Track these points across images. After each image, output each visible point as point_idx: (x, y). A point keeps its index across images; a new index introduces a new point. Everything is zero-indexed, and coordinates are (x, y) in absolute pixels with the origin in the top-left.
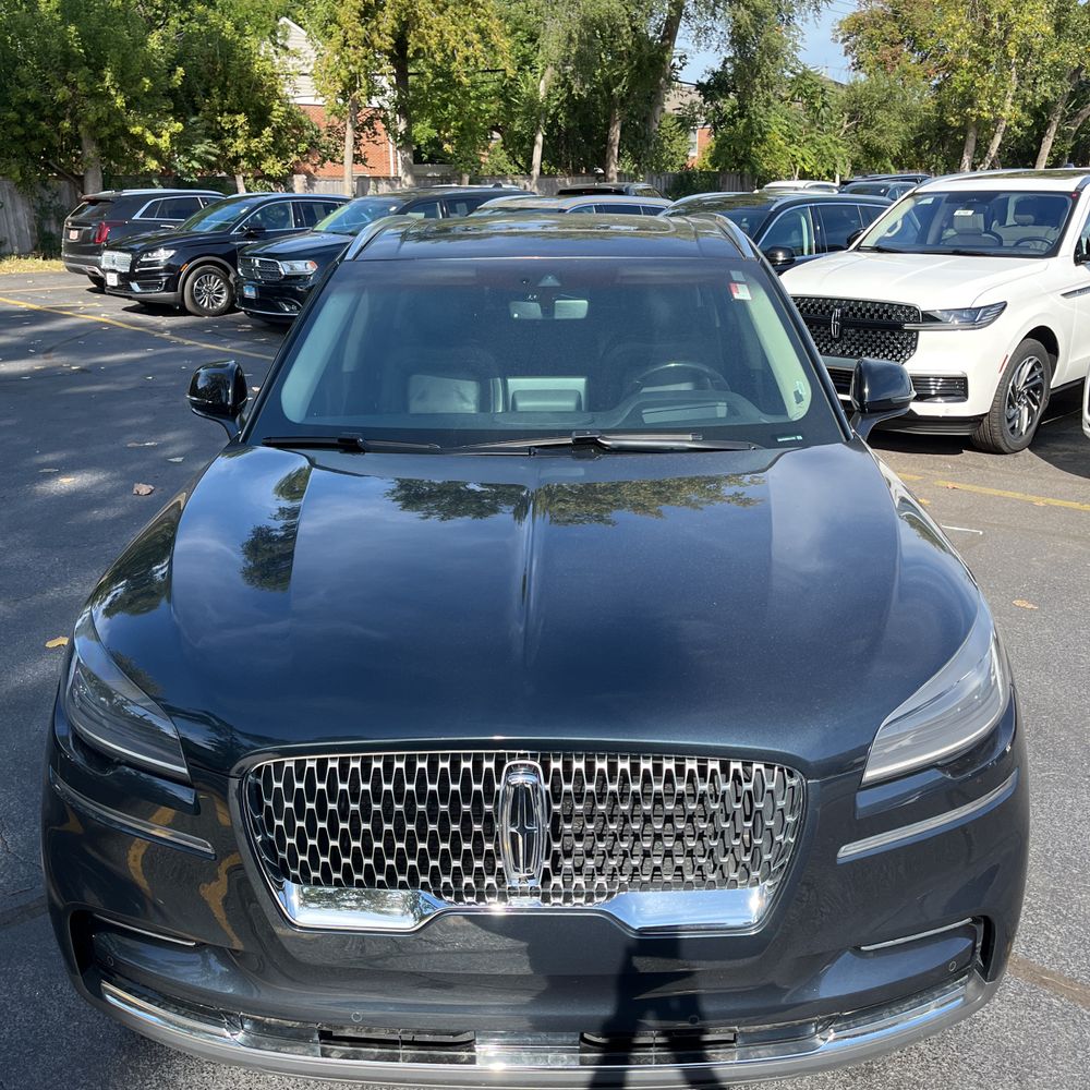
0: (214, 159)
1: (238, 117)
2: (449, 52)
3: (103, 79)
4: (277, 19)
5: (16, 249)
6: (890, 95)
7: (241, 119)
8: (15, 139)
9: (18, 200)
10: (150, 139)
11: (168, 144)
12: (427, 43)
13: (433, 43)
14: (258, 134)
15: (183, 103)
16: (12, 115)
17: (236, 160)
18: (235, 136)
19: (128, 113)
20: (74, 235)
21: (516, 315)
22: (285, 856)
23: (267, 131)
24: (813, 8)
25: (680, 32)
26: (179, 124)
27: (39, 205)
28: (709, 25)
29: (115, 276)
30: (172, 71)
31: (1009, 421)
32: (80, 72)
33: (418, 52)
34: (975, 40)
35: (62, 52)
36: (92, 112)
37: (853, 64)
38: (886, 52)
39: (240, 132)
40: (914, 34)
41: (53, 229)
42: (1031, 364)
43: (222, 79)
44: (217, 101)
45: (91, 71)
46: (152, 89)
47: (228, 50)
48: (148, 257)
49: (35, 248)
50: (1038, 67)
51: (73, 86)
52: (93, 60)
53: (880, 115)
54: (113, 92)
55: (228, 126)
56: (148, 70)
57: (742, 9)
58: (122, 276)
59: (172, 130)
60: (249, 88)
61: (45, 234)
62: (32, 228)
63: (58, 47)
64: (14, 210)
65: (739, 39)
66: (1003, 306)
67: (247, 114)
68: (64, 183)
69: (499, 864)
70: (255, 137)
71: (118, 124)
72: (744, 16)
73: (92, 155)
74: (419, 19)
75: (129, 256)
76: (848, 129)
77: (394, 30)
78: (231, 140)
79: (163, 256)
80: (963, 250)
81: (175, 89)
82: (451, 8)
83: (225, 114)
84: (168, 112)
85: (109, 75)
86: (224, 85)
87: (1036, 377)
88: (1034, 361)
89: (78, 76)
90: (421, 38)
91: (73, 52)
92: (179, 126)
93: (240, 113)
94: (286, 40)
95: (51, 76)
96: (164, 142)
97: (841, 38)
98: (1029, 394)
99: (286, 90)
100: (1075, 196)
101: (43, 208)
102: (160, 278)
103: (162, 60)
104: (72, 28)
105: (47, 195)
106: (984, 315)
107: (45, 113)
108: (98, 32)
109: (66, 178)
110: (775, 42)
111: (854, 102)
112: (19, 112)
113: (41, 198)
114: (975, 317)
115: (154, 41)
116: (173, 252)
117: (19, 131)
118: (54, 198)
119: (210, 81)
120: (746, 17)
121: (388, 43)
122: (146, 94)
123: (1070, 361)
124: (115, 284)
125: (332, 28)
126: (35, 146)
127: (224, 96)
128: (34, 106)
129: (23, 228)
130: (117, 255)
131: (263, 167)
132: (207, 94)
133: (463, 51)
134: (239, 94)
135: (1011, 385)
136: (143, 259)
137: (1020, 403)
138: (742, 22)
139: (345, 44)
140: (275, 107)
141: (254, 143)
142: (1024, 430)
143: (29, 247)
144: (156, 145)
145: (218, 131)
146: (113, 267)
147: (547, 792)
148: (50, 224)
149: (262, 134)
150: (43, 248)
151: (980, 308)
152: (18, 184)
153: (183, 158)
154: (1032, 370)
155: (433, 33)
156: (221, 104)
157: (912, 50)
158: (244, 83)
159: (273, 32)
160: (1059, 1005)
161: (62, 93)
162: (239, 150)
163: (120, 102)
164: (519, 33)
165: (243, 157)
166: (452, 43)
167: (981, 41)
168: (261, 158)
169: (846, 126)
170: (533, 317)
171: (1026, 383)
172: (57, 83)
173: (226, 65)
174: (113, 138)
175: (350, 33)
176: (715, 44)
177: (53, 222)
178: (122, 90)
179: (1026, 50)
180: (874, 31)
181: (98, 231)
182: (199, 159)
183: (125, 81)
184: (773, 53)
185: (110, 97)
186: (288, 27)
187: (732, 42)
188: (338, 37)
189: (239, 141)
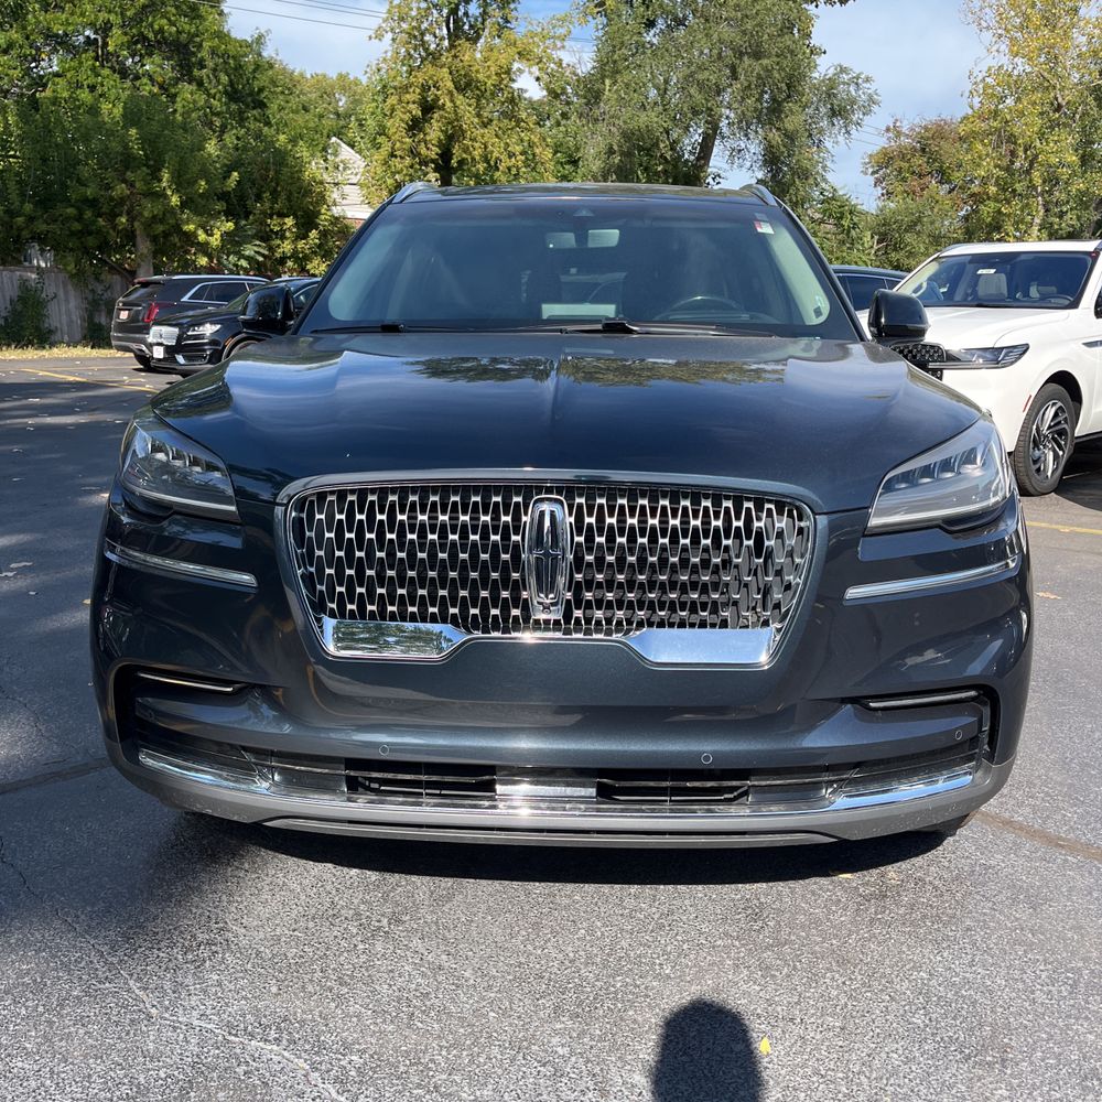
0: (261, 259)
1: (286, 220)
2: (492, 163)
3: (160, 180)
4: (329, 137)
5: (66, 338)
6: (919, 220)
7: (290, 221)
8: (73, 234)
9: (72, 293)
10: (202, 236)
11: (218, 243)
12: (471, 153)
13: (477, 154)
14: (305, 237)
15: (236, 206)
16: (71, 211)
17: (282, 261)
18: (283, 238)
19: (183, 212)
20: (124, 315)
21: (551, 246)
22: (324, 588)
23: (313, 234)
24: (843, 131)
25: (715, 150)
26: (230, 224)
27: (90, 297)
28: (743, 146)
29: (161, 349)
30: (227, 176)
31: (1035, 462)
32: (139, 172)
33: (461, 162)
34: (1001, 169)
35: (122, 154)
36: (149, 209)
37: (883, 195)
38: (914, 183)
39: (288, 234)
40: (941, 167)
41: (103, 320)
42: (1054, 409)
43: (273, 184)
44: (267, 205)
45: (149, 171)
46: (206, 191)
47: (281, 158)
48: (194, 330)
49: (84, 338)
50: (1064, 197)
51: (131, 185)
52: (152, 163)
53: (909, 238)
54: (169, 193)
55: (276, 229)
56: (204, 173)
57: (774, 131)
58: (168, 349)
59: (223, 229)
60: (299, 193)
61: (95, 325)
62: (83, 319)
63: (120, 149)
64: (67, 301)
65: (771, 159)
66: (1025, 349)
67: (296, 217)
68: (117, 278)
69: (525, 595)
70: (302, 239)
71: (172, 221)
72: (776, 137)
73: (145, 251)
74: (463, 132)
75: (176, 330)
76: (878, 250)
77: (440, 141)
78: (279, 242)
79: (209, 330)
80: (986, 303)
81: (229, 192)
82: (494, 122)
83: (275, 217)
84: (219, 213)
85: (166, 176)
86: (275, 190)
87: (1059, 423)
88: (1057, 406)
89: (137, 176)
90: (466, 150)
91: (133, 154)
92: (230, 225)
93: (289, 217)
94: (336, 156)
95: (110, 174)
96: (215, 240)
97: (870, 170)
98: (1053, 438)
99: (335, 196)
100: (1094, 256)
101: (94, 300)
102: (205, 350)
103: (218, 165)
104: (133, 131)
105: (99, 289)
106: (1006, 355)
107: (103, 210)
108: (158, 137)
109: (119, 273)
110: (805, 163)
111: (884, 225)
112: (78, 208)
113: (93, 291)
114: (998, 357)
115: (212, 147)
116: (219, 326)
117: (77, 226)
118: (106, 291)
119: (262, 187)
120: (777, 138)
121: (434, 152)
122: (201, 195)
123: (1093, 411)
124: (161, 356)
125: (380, 139)
126: (91, 241)
127: (274, 199)
128: (93, 203)
129: (74, 318)
130: (165, 329)
131: (308, 267)
132: (259, 198)
133: (505, 163)
134: (289, 199)
135: (1035, 427)
136: (190, 333)
137: (1045, 446)
138: (774, 143)
139: (393, 155)
140: (323, 211)
141: (301, 244)
142: (1049, 474)
143: (78, 336)
144: (207, 243)
145: (267, 232)
146: (160, 341)
147: (571, 524)
148: (100, 315)
149: (308, 236)
150: (92, 338)
151: (1003, 348)
152: (72, 276)
153: (232, 258)
154: (1056, 415)
155: (477, 145)
156: (271, 208)
157: (941, 182)
158: (294, 188)
159: (324, 149)
160: (1075, 861)
161: (121, 189)
162: (286, 250)
163: (175, 200)
164: (559, 155)
165: (289, 258)
166: (495, 154)
167: (1008, 169)
168: (307, 258)
169: (875, 247)
170: (568, 246)
171: (1050, 427)
172: (116, 182)
173: (277, 172)
174: (166, 235)
175: (398, 145)
176: (748, 164)
177: (103, 314)
178: (178, 191)
179: (1052, 180)
180: (903, 164)
181: (147, 313)
182: (248, 258)
183: (180, 182)
184: (805, 174)
185: (165, 196)
186: (339, 145)
187: (765, 161)
188: (386, 148)
189: (286, 242)
